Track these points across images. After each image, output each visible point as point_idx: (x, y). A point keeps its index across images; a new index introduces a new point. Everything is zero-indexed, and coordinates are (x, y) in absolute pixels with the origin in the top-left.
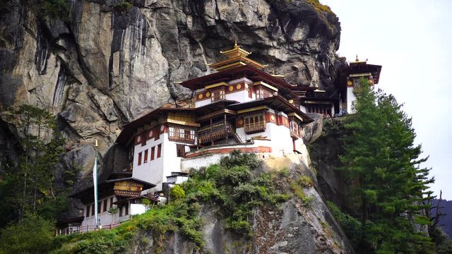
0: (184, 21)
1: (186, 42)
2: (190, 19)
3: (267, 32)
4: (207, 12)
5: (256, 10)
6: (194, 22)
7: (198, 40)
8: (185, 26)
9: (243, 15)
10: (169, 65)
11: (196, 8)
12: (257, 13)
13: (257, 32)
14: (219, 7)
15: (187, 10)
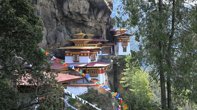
0: (54, 12)
1: (55, 20)
2: (57, 11)
3: (88, 16)
4: (65, 9)
5: (84, 6)
6: (58, 12)
7: (59, 19)
8: (55, 14)
9: (79, 8)
10: (47, 31)
11: (60, 6)
12: (84, 8)
13: (84, 16)
14: (69, 6)
15: (56, 7)
